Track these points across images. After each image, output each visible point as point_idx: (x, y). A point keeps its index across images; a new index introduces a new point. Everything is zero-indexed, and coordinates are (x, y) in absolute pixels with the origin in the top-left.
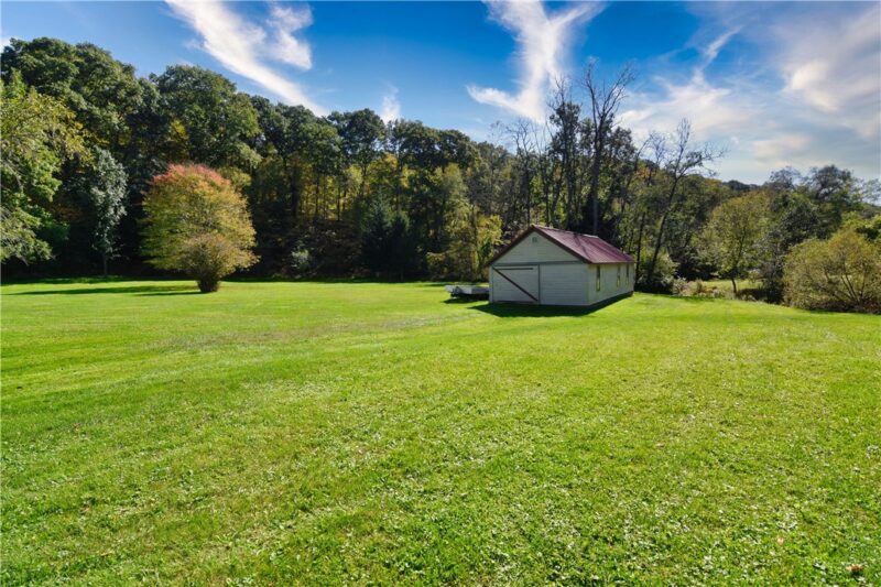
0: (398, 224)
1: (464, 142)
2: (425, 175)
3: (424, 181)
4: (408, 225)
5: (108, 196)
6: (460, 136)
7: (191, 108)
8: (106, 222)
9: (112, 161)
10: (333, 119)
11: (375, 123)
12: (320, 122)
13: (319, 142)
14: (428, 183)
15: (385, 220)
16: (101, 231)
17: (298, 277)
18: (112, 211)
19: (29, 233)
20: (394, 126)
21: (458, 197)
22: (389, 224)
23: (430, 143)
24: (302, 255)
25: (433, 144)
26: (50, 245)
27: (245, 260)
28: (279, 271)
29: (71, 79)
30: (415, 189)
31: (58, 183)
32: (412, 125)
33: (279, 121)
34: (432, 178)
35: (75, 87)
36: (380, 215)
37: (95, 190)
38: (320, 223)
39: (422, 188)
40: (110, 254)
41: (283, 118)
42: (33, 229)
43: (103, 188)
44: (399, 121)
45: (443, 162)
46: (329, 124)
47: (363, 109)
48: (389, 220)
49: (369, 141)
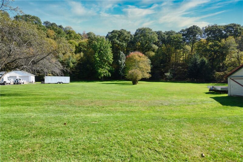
0: (203, 62)
1: (237, 27)
2: (217, 43)
3: (216, 45)
4: (206, 62)
5: (122, 62)
6: (235, 25)
7: (140, 38)
8: (121, 68)
9: (123, 54)
10: (181, 32)
11: (197, 29)
12: (177, 34)
13: (175, 40)
14: (218, 46)
15: (197, 61)
16: (120, 70)
17: (168, 81)
18: (122, 65)
19: (107, 71)
20: (205, 29)
21: (233, 49)
22: (199, 63)
23: (220, 31)
24: (168, 74)
25: (221, 31)
26: (111, 74)
27: (148, 76)
28: (163, 79)
29: (117, 37)
30: (212, 49)
31: (113, 60)
32: (213, 26)
33: (164, 36)
34: (220, 43)
35: (117, 39)
36: (196, 59)
37: (119, 61)
38: (177, 64)
39: (215, 48)
40: (122, 75)
41: (166, 35)
42: (108, 70)
43: (121, 60)
44: (207, 26)
45: (226, 37)
46: (180, 33)
47: (192, 26)
48: (199, 61)
49: (195, 36)
